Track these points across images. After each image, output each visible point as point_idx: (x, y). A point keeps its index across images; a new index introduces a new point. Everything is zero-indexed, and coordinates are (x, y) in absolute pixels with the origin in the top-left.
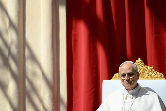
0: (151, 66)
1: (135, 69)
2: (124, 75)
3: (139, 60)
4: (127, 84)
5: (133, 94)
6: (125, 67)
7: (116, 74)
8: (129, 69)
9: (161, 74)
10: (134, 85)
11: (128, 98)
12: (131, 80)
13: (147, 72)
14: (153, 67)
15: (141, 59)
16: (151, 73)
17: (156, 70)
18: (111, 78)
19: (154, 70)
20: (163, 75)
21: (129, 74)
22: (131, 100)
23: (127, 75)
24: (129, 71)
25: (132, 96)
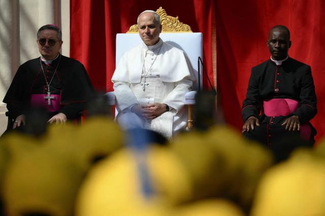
0: (175, 17)
1: (157, 19)
2: (143, 27)
3: (161, 9)
4: (147, 38)
5: (154, 50)
6: (145, 17)
7: (133, 27)
8: (150, 20)
9: (187, 25)
10: (155, 40)
11: (148, 55)
12: (151, 33)
13: (170, 24)
14: (177, 18)
15: (163, 8)
16: (175, 25)
17: (181, 21)
18: (127, 32)
19: (178, 21)
20: (189, 27)
21: (150, 26)
22: (152, 57)
23: (147, 27)
24: (150, 23)
25: (153, 52)
